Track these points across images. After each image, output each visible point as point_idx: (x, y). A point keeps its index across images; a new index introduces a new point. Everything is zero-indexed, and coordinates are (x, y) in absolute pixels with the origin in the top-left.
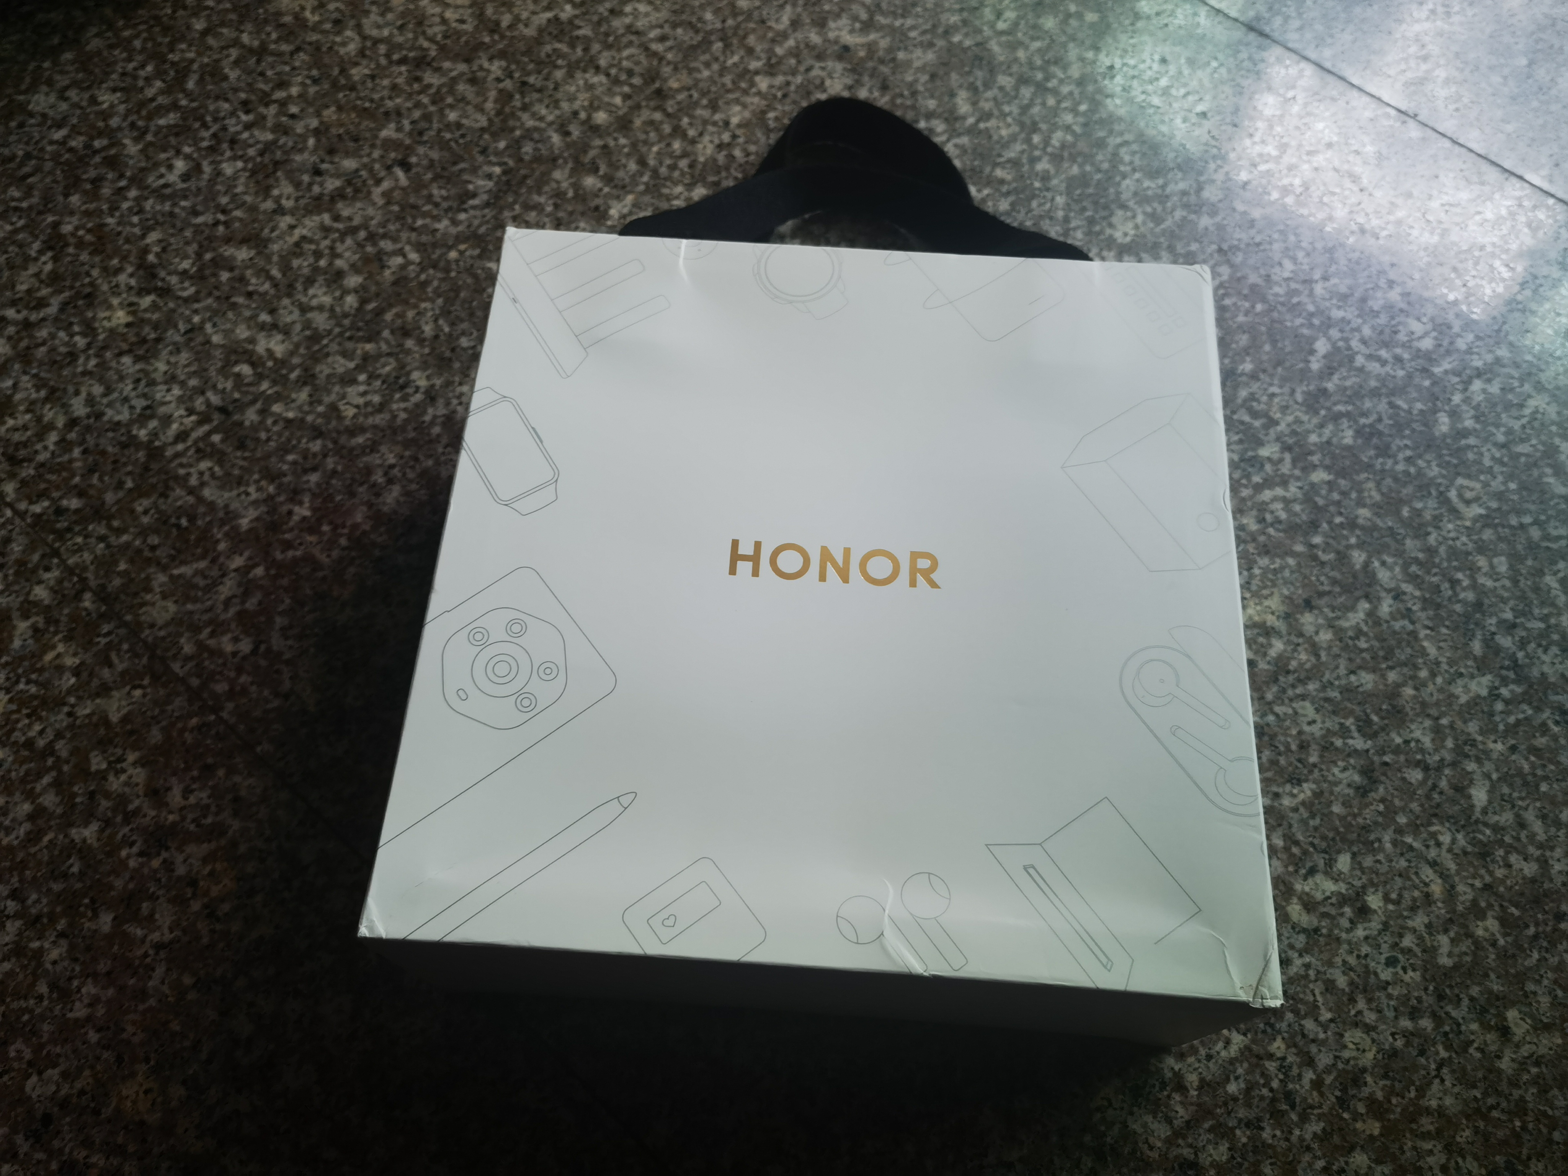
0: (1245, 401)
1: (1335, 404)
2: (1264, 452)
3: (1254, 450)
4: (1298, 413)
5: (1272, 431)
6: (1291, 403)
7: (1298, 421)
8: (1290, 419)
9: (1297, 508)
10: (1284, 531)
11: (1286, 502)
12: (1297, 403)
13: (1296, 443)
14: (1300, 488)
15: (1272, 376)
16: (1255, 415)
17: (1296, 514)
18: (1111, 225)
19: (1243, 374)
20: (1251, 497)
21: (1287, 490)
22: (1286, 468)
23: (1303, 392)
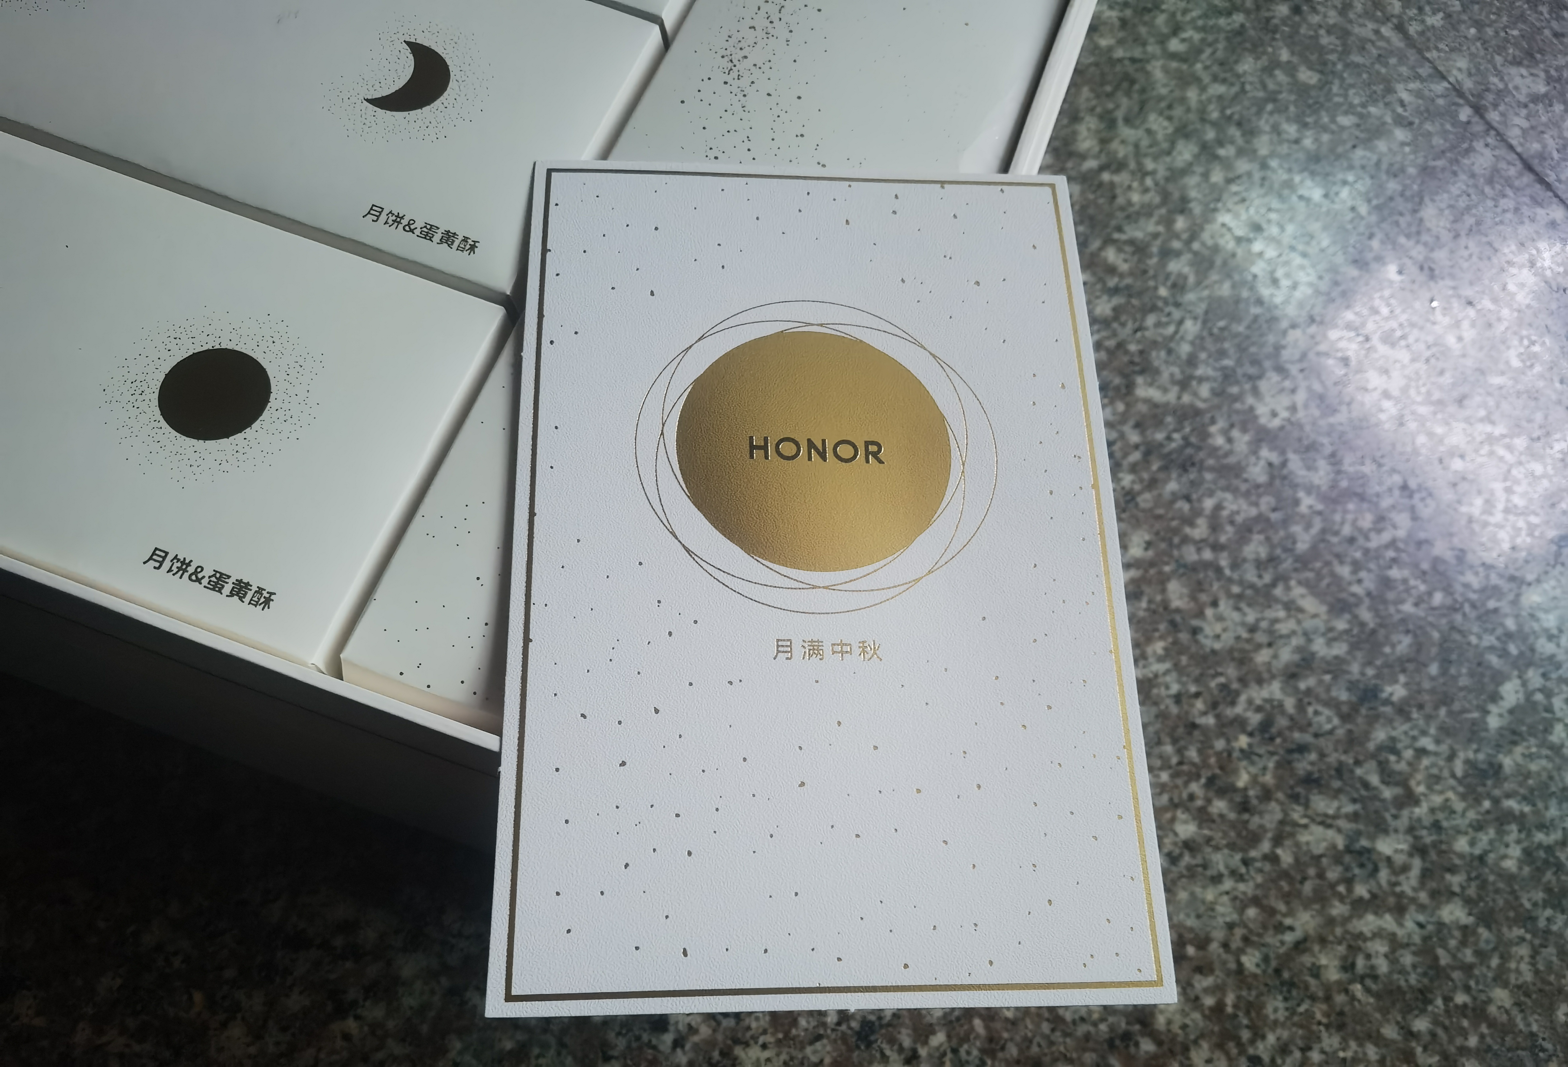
0: (1380, 748)
1: (1508, 796)
2: (1385, 846)
3: (1372, 838)
4: (1450, 795)
5: (1405, 813)
6: (1446, 773)
7: (1446, 807)
8: (1437, 800)
9: (1407, 959)
10: (1378, 996)
11: (1395, 944)
12: (1453, 776)
13: (1434, 844)
14: (1421, 926)
15: (1429, 718)
16: (1388, 776)
17: (1403, 972)
18: (1256, 392)
19: (1387, 702)
20: (1346, 920)
21: (1401, 925)
22: (1409, 884)
23: (1467, 762)
